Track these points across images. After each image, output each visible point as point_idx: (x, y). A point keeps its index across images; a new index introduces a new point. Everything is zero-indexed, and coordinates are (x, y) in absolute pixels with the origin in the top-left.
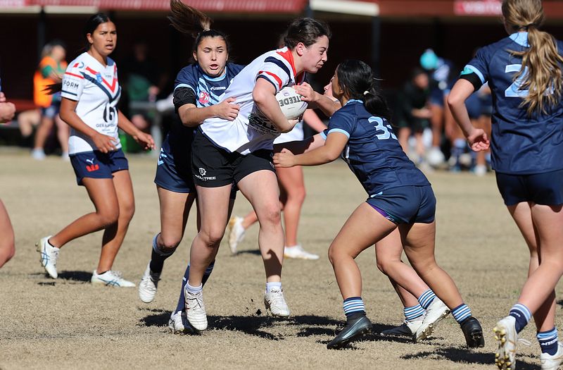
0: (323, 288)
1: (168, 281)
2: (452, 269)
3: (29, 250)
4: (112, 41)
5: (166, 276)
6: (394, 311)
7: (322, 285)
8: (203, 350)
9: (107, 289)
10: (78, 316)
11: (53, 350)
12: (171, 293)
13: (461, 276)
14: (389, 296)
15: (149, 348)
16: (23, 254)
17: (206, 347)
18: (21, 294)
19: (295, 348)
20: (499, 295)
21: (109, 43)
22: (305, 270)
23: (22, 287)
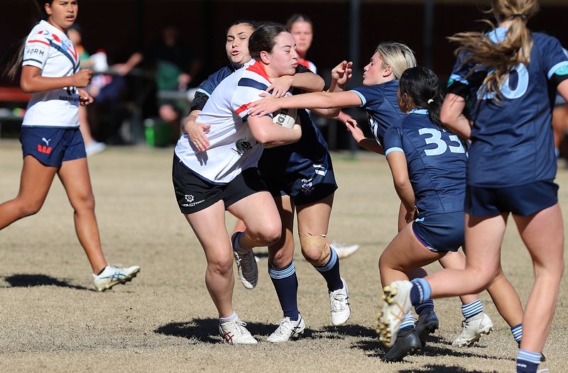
0: (368, 296)
1: (199, 287)
2: (511, 274)
3: (47, 254)
4: (73, 12)
5: (197, 282)
6: (446, 321)
7: (368, 292)
8: (236, 364)
9: (132, 297)
10: (99, 326)
11: (72, 364)
12: (201, 300)
13: (521, 283)
14: (440, 304)
15: (177, 361)
16: (39, 258)
17: (239, 360)
18: (37, 302)
19: (337, 361)
20: (562, 304)
21: (69, 14)
22: (349, 276)
23: (38, 294)
